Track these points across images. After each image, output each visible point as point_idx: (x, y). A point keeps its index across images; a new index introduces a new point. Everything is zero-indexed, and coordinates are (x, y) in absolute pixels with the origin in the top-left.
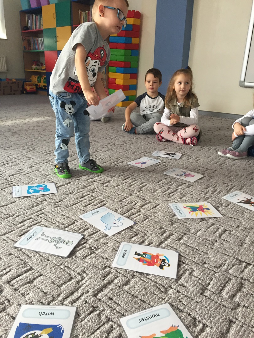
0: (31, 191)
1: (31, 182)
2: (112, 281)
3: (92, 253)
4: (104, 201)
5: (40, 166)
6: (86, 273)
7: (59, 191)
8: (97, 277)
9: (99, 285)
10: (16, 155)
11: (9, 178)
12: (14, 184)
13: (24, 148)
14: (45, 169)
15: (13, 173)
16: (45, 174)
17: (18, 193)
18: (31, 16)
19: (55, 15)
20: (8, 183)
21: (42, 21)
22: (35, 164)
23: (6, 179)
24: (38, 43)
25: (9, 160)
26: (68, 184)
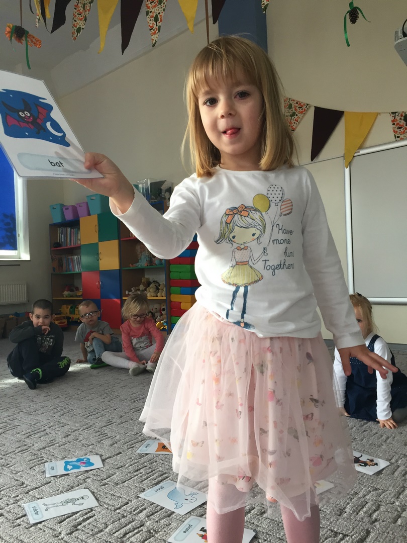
0: (69, 467)
1: (68, 456)
3: (151, 537)
4: (166, 473)
5: (80, 434)
7: (106, 464)
10: (45, 422)
11: (39, 453)
12: (45, 459)
13: (55, 411)
14: (86, 437)
15: (44, 446)
16: (87, 444)
17: (53, 471)
18: (64, 229)
19: (97, 227)
20: (37, 460)
21: (79, 235)
22: (71, 432)
23: (35, 455)
24: (73, 264)
25: (36, 429)
26: (117, 455)
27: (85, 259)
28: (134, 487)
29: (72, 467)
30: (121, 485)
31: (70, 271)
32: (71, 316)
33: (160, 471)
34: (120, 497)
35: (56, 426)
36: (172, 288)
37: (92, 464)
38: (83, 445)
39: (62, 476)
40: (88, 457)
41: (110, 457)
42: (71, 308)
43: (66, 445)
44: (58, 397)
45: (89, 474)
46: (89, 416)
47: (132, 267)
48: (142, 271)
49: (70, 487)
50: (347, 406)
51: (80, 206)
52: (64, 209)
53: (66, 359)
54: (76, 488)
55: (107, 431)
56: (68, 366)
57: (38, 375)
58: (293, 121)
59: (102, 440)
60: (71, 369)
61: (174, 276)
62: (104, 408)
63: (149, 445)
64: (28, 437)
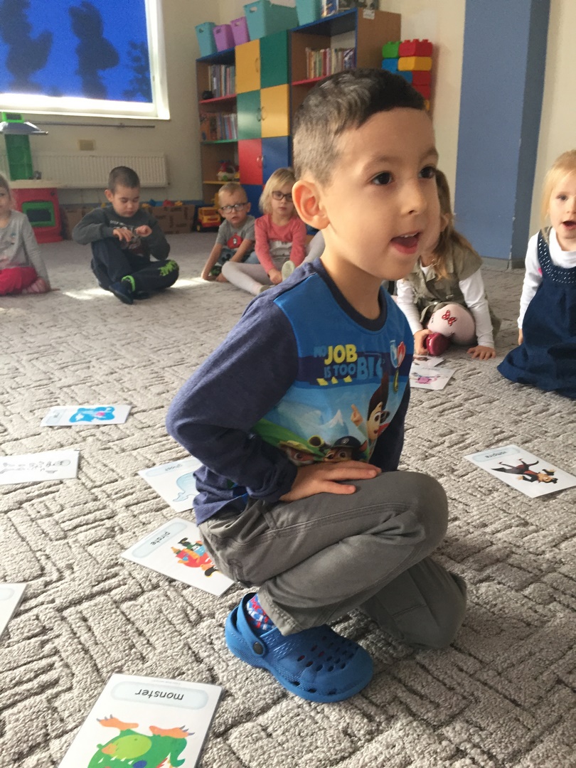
0: (79, 417)
1: (91, 401)
2: (110, 590)
3: (108, 538)
5: (129, 373)
6: (73, 569)
7: (130, 420)
8: (86, 580)
9: (80, 594)
10: (98, 351)
11: (58, 391)
12: (59, 402)
13: (122, 338)
14: (134, 378)
15: (71, 383)
16: (127, 388)
17: (55, 419)
18: (217, 68)
19: (259, 62)
20: (48, 400)
21: (235, 77)
22: (120, 369)
23: (51, 393)
24: (230, 127)
25: (79, 359)
26: (156, 408)
28: (142, 459)
29: (82, 417)
30: (128, 453)
34: (113, 471)
35: (108, 358)
37: (112, 418)
38: (122, 388)
39: (60, 427)
40: (115, 406)
41: (144, 411)
43: (100, 386)
44: (140, 319)
45: (98, 430)
46: (161, 349)
49: (59, 445)
51: (236, 25)
52: (215, 32)
53: (170, 263)
54: (65, 448)
55: (168, 373)
57: (129, 284)
59: (152, 385)
62: (189, 340)
64: (62, 368)
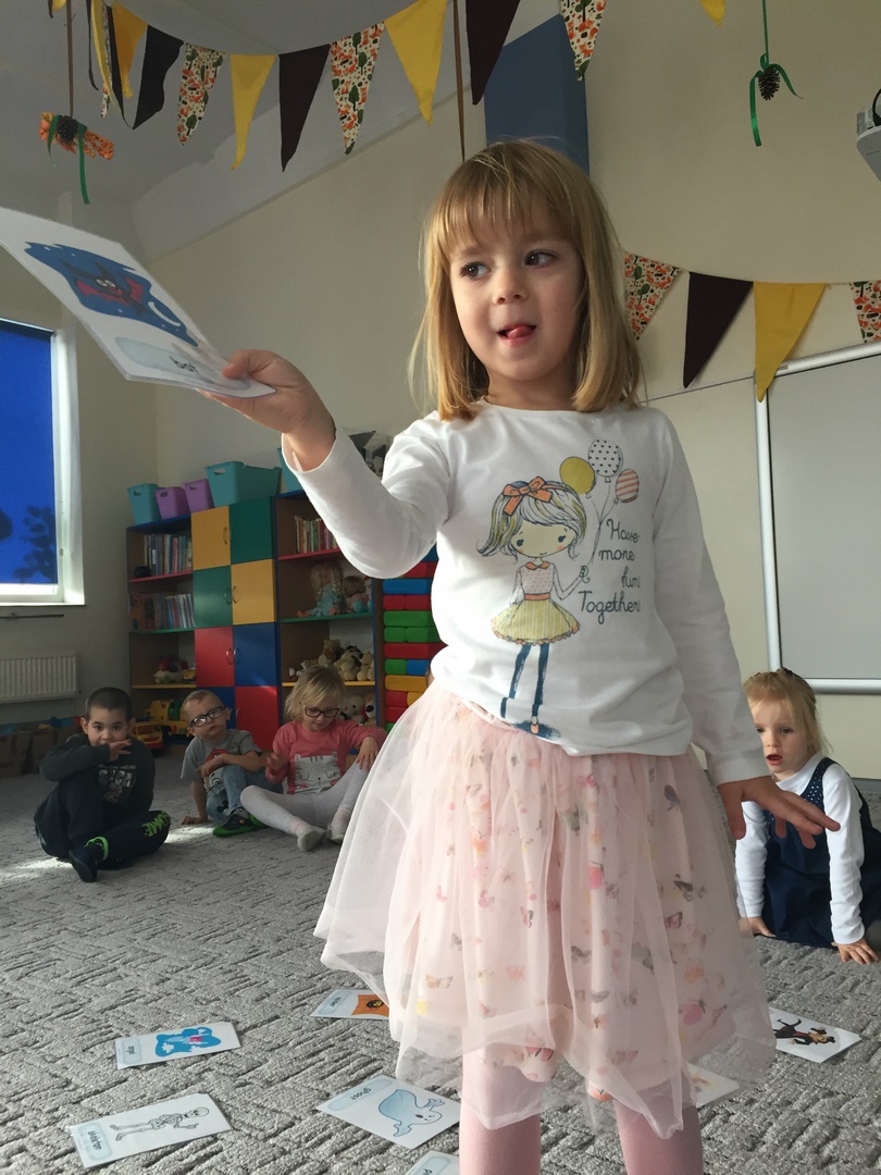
0: (167, 1048)
1: (165, 1024)
4: (375, 1060)
5: (189, 977)
7: (246, 1041)
10: (115, 951)
11: (102, 1017)
12: (116, 1032)
13: (137, 929)
14: (203, 984)
15: (112, 1002)
16: (204, 999)
17: (132, 1055)
18: (158, 538)
19: (228, 533)
20: (98, 1032)
21: (190, 550)
22: (172, 973)
23: (93, 1021)
24: (176, 610)
25: (95, 966)
26: (270, 1021)
27: (202, 602)
28: (306, 1090)
29: (172, 1047)
30: (279, 1085)
31: (169, 628)
32: (172, 724)
33: (362, 1055)
34: (276, 1111)
35: (139, 961)
36: (389, 662)
37: (217, 1041)
38: (197, 1000)
39: (152, 1066)
40: (207, 1026)
41: (255, 1027)
42: (172, 706)
43: (159, 1001)
44: (143, 898)
45: (208, 1062)
46: (210, 938)
47: (301, 617)
48: (323, 625)
49: (168, 1090)
50: (766, 915)
51: (191, 488)
52: (158, 495)
53: (159, 816)
54: (182, 1092)
55: (248, 969)
56: (164, 832)
57: (100, 850)
58: (644, 304)
59: (238, 990)
60: (171, 838)
61: (392, 635)
62: (242, 920)
63: (339, 999)
64: (79, 983)
